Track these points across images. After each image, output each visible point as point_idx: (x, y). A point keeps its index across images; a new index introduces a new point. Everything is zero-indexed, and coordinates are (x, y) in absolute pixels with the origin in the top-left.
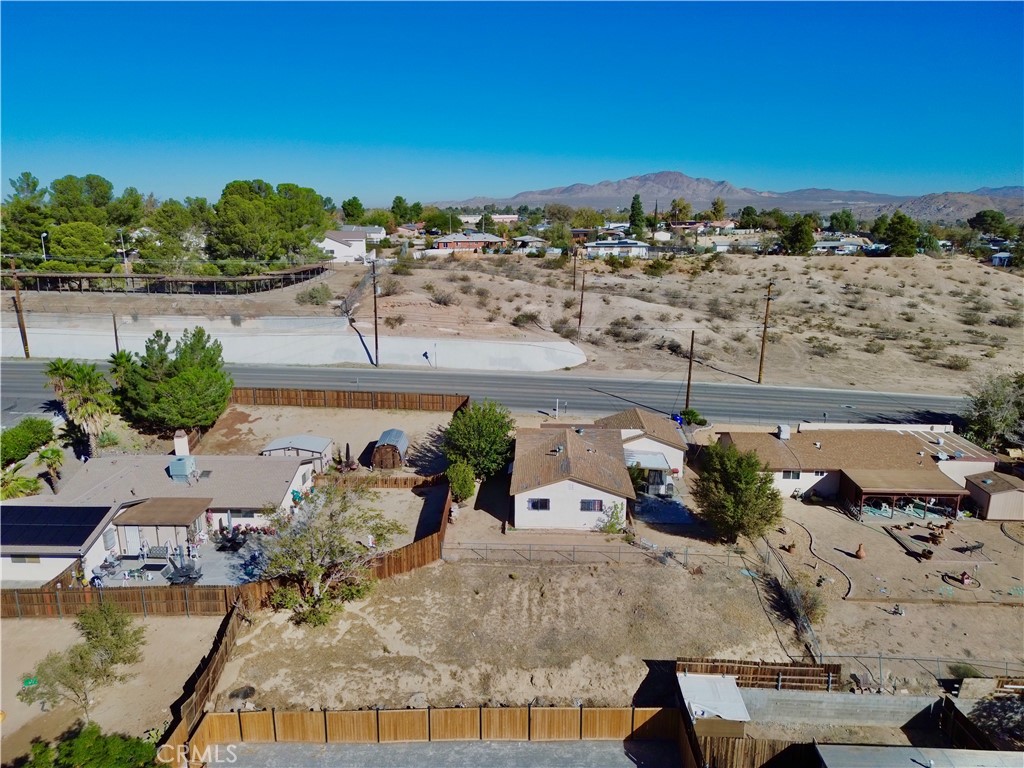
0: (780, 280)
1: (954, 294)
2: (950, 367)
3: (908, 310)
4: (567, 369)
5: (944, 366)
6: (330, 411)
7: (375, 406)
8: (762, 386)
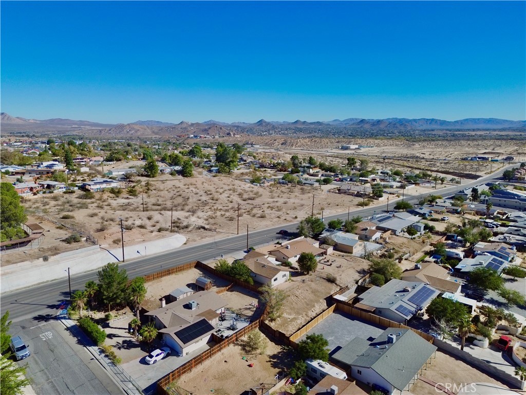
0: (181, 192)
1: (230, 190)
2: (261, 217)
3: (228, 199)
4: (185, 244)
5: (259, 217)
6: (156, 281)
7: (169, 274)
8: (240, 235)
